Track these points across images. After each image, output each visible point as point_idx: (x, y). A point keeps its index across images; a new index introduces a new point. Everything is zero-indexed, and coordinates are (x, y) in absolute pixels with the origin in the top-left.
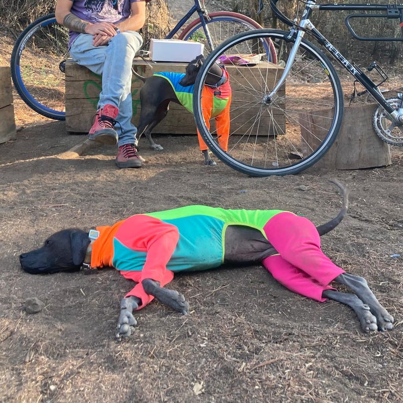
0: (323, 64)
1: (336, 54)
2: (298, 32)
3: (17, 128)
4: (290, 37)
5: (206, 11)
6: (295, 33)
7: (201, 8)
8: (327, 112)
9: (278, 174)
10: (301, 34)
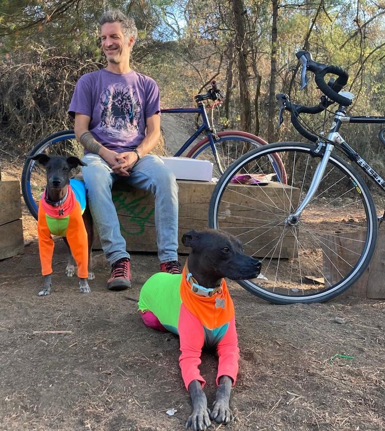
0: (354, 181)
1: (369, 171)
2: (326, 145)
3: (25, 243)
4: (317, 151)
5: (215, 130)
6: (323, 147)
7: (209, 127)
8: (358, 235)
9: (303, 302)
10: (330, 147)
